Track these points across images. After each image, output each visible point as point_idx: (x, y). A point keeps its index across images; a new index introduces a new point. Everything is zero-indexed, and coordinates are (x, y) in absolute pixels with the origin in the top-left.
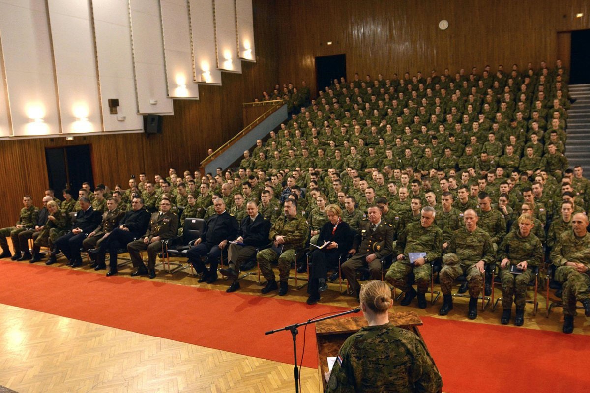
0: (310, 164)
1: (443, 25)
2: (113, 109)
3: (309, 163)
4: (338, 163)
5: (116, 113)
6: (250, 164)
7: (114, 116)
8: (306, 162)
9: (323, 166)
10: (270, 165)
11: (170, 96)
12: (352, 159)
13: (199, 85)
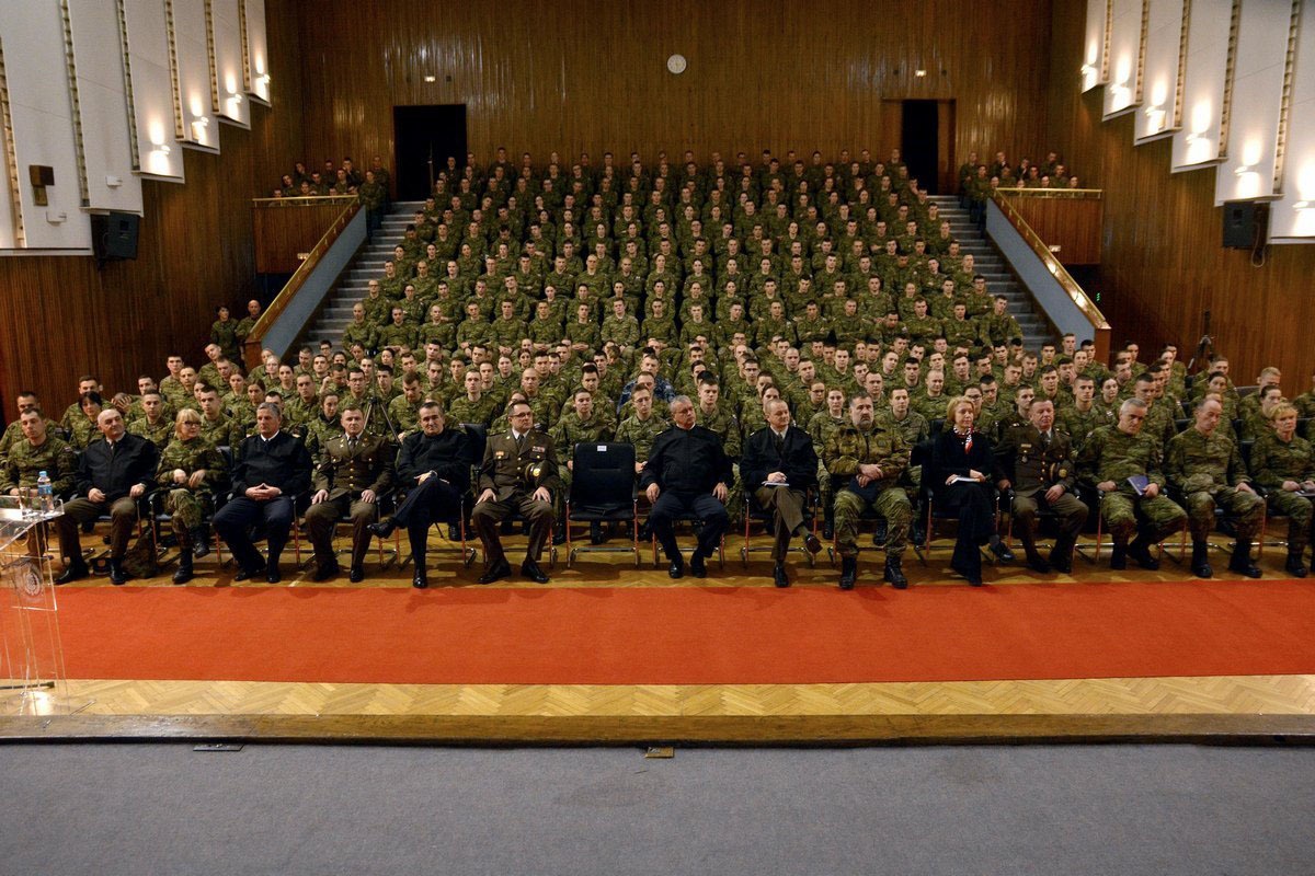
0: (522, 333)
1: (677, 64)
2: (40, 190)
3: (517, 332)
4: (585, 331)
5: (46, 205)
6: (368, 334)
7: (42, 210)
8: (510, 328)
9: (552, 337)
10: (421, 337)
11: (142, 170)
12: (619, 323)
13: (184, 149)
